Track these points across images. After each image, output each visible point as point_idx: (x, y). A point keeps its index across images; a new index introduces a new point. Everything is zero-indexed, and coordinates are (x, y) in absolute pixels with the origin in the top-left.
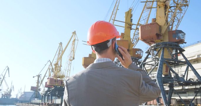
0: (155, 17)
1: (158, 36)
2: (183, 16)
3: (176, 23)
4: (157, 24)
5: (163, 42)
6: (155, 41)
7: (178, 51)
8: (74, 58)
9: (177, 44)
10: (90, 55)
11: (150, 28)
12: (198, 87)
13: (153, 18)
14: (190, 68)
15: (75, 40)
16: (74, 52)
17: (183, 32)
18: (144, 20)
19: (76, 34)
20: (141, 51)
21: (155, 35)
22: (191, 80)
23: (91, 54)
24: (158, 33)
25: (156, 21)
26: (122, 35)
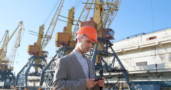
0: (93, 17)
2: (114, 18)
3: (108, 23)
4: (94, 22)
7: (108, 45)
8: (19, 46)
9: (108, 39)
10: (35, 44)
11: (88, 25)
12: (121, 73)
13: (91, 17)
14: (116, 59)
15: (21, 29)
16: (20, 40)
17: (113, 31)
18: (84, 18)
19: (22, 24)
22: (116, 68)
23: (36, 42)
25: (93, 20)
26: (65, 28)
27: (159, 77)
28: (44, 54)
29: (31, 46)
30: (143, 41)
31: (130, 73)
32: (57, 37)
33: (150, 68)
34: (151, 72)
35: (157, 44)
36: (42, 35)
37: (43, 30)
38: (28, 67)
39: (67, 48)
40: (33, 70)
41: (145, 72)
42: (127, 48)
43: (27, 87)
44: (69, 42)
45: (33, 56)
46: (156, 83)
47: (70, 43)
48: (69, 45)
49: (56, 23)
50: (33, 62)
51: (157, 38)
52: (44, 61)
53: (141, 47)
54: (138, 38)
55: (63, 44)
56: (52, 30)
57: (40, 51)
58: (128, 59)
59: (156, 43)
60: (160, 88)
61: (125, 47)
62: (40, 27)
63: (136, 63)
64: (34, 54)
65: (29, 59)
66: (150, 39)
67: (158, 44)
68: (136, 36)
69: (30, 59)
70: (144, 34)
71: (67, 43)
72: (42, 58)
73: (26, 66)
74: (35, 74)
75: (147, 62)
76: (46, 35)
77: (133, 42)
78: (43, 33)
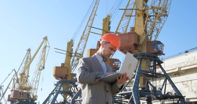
0: (134, 26)
1: (136, 46)
2: (162, 26)
3: (155, 33)
4: (136, 33)
5: (141, 52)
6: (133, 52)
7: (157, 63)
8: (44, 68)
9: (155, 55)
10: (63, 64)
11: (128, 37)
13: (132, 27)
14: (168, 82)
15: (46, 47)
16: (44, 61)
17: (162, 44)
18: (123, 28)
19: (47, 40)
20: (118, 62)
21: (133, 44)
22: (169, 94)
23: (64, 63)
24: (136, 43)
25: (135, 31)
28: (74, 78)
29: (57, 68)
36: (71, 54)
37: (72, 46)
38: (55, 94)
42: (185, 67)
45: (60, 81)
49: (88, 37)
50: (60, 88)
52: (74, 87)
56: (84, 46)
57: (69, 74)
58: (188, 81)
61: (183, 65)
62: (68, 43)
64: (61, 78)
65: (55, 85)
69: (57, 85)
72: (71, 83)
73: (52, 93)
76: (76, 52)
77: (194, 57)
78: (72, 50)
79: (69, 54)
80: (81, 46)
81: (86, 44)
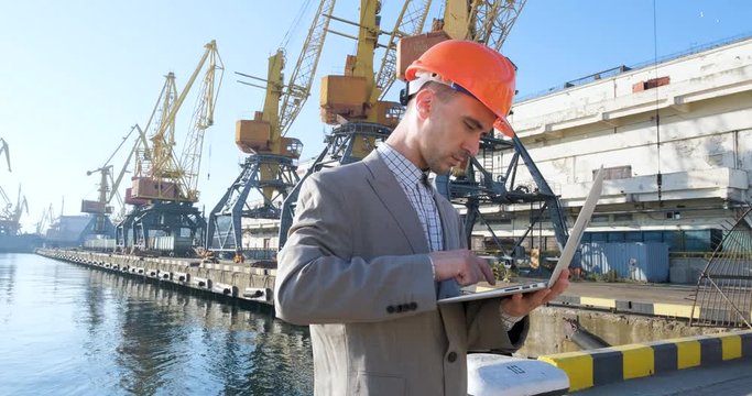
0: (442, 17)
2: (515, 18)
3: (495, 36)
4: (447, 36)
8: (211, 122)
10: (259, 114)
12: (537, 206)
13: (437, 18)
14: (521, 160)
15: (213, 68)
18: (413, 21)
19: (215, 49)
22: (522, 189)
23: (262, 110)
25: (444, 28)
26: (351, 60)
27: (669, 216)
28: (289, 148)
29: (245, 124)
30: (621, 95)
31: (571, 204)
32: (326, 90)
33: (641, 187)
34: (643, 199)
35: (671, 102)
36: (279, 87)
37: (282, 68)
38: (241, 189)
39: (358, 128)
40: (255, 198)
41: (621, 200)
42: (562, 122)
43: (243, 251)
44: (365, 106)
45: (254, 156)
46: (656, 235)
47: (367, 110)
48: (366, 117)
49: (322, 44)
50: (255, 175)
51: (671, 81)
52: (289, 171)
53: (612, 116)
54: (605, 86)
55: (346, 115)
56: (312, 68)
57: (275, 138)
58: (566, 158)
59: (666, 100)
60: (670, 255)
61: (557, 118)
62: (269, 59)
63: (594, 172)
64: (256, 148)
65: (242, 165)
66: (647, 86)
67: (673, 103)
68: (598, 77)
69: (245, 166)
70: (625, 69)
71: (359, 111)
72: (282, 162)
73: (236, 187)
74: (265, 211)
75: (630, 168)
76: (292, 84)
77: (587, 99)
78: (281, 79)
79: (275, 88)
80: (305, 67)
81: (317, 60)
